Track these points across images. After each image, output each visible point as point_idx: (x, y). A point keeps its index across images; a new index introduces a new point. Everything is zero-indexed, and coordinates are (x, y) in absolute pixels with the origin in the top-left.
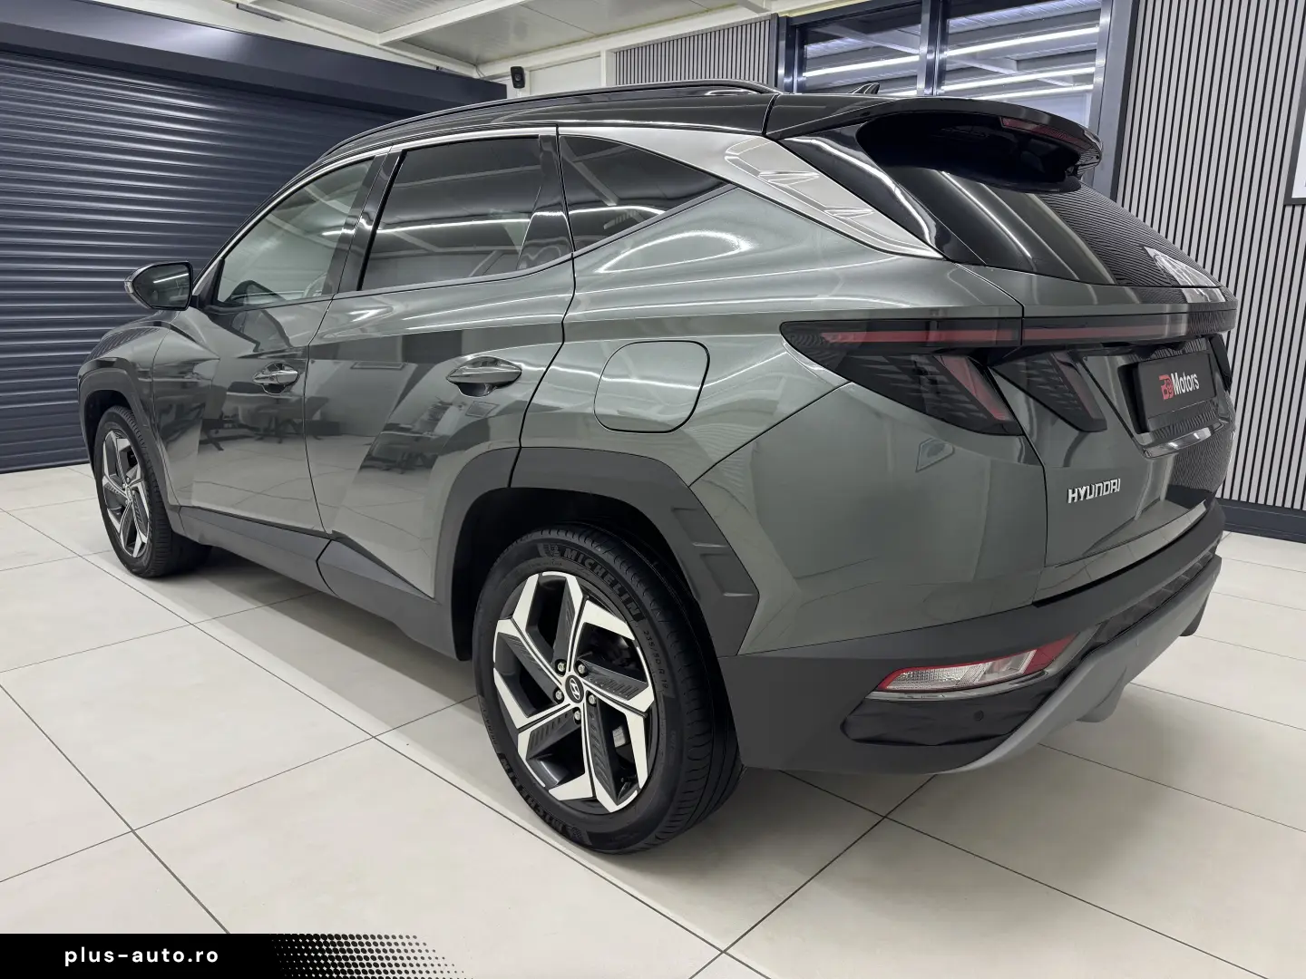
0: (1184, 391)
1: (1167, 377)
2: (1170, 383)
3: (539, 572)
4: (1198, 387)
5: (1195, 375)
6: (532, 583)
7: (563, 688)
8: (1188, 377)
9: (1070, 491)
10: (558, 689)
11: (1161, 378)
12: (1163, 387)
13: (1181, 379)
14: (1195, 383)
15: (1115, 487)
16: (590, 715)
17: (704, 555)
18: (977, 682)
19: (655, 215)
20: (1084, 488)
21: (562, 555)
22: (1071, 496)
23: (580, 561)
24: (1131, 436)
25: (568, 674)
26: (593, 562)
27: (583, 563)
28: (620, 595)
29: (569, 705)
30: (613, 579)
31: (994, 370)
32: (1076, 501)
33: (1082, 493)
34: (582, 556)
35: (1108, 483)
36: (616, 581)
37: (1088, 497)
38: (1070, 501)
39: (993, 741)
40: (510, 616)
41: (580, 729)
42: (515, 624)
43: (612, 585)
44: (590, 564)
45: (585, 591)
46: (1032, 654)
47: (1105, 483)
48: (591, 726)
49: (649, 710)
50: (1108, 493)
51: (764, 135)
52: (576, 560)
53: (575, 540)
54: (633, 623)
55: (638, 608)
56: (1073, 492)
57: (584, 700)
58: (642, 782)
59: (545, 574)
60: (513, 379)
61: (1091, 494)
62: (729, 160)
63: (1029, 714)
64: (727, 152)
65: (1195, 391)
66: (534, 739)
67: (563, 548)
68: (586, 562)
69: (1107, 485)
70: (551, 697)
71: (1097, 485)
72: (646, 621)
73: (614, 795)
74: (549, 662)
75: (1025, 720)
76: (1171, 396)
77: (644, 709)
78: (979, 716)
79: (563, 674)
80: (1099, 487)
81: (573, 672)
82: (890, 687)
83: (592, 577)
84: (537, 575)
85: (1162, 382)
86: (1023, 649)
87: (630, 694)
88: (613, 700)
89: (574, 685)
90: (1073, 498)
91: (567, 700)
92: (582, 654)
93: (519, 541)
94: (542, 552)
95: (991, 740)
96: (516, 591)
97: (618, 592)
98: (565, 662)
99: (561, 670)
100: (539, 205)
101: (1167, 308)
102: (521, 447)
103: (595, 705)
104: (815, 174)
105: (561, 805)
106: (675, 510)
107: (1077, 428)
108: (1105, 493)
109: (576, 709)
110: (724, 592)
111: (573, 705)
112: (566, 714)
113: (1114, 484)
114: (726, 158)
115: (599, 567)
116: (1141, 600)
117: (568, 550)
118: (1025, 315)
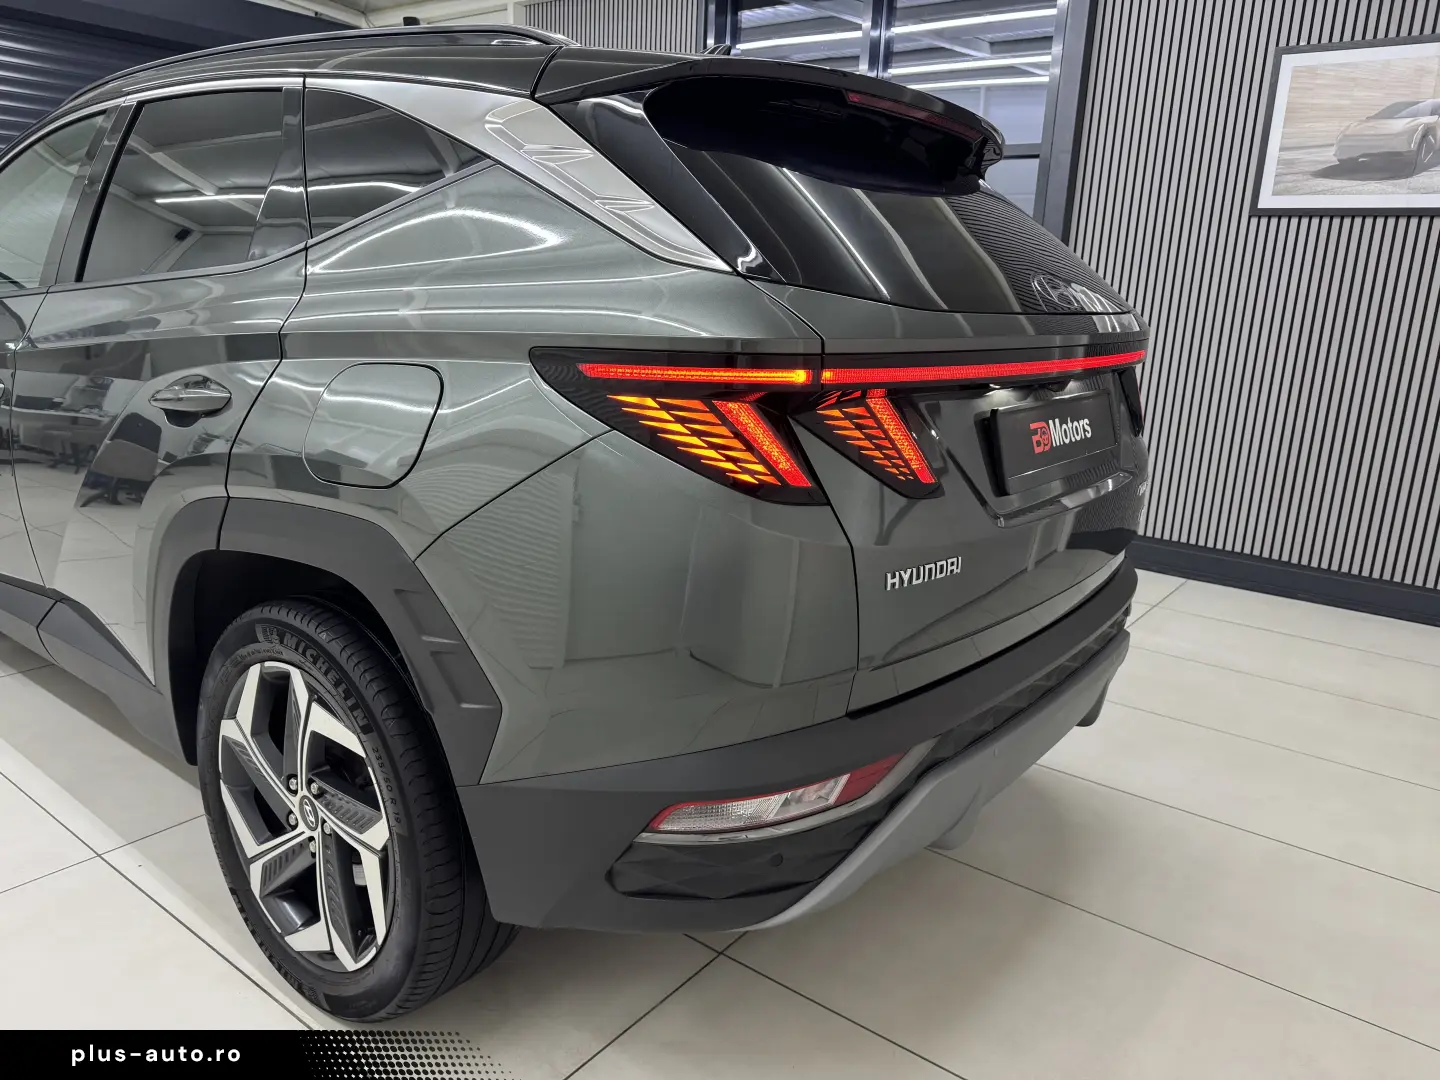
0: (1067, 441)
1: (1044, 424)
2: (1045, 432)
3: (262, 661)
4: (1089, 435)
5: (1086, 421)
6: (254, 674)
7: (296, 810)
8: (1076, 423)
9: (889, 575)
10: (291, 812)
11: (1033, 426)
12: (1035, 438)
13: (1064, 426)
14: (1085, 430)
15: (954, 567)
16: (326, 847)
17: (434, 654)
18: (771, 817)
19: (405, 193)
20: (909, 571)
21: (282, 642)
22: (890, 581)
23: (300, 650)
24: (983, 502)
25: (300, 794)
26: (315, 653)
27: (304, 654)
28: (346, 699)
29: (303, 833)
30: (338, 677)
31: (794, 419)
32: (897, 587)
33: (906, 577)
34: (303, 645)
35: (944, 563)
36: (342, 679)
37: (915, 582)
38: (889, 589)
39: (802, 888)
40: (233, 716)
41: (315, 864)
42: (239, 727)
43: (336, 685)
44: (312, 656)
45: (311, 690)
46: (844, 779)
47: (939, 564)
48: (326, 861)
49: (385, 848)
50: (943, 575)
51: (532, 97)
52: (296, 649)
53: (297, 623)
54: (361, 735)
55: (365, 717)
56: (894, 577)
57: (319, 829)
58: (380, 939)
59: (267, 664)
60: (220, 407)
61: (918, 578)
62: (491, 129)
63: (844, 854)
64: (487, 118)
65: (1085, 440)
66: (268, 873)
67: (283, 630)
68: (308, 653)
69: (942, 566)
70: (283, 821)
71: (927, 567)
72: (375, 734)
73: (353, 951)
74: (279, 777)
75: (844, 859)
76: (1047, 448)
77: (379, 847)
78: (778, 860)
79: (295, 792)
80: (930, 570)
81: (305, 792)
82: (665, 827)
83: (315, 672)
84: (258, 665)
85: (1035, 432)
86: (835, 774)
87: (363, 826)
88: (346, 833)
89: (308, 808)
90: (893, 585)
91: (302, 827)
92: (313, 769)
93: (238, 619)
94: (260, 637)
95: (800, 888)
96: (239, 683)
97: (343, 695)
98: (295, 776)
99: (293, 787)
100: (277, 176)
101: (1058, 340)
102: (229, 497)
103: (330, 835)
104: (587, 152)
105: (298, 958)
106: (398, 592)
107: (906, 496)
108: (939, 576)
109: (311, 839)
110: (460, 700)
111: (308, 833)
112: (301, 845)
113: (952, 564)
114: (487, 126)
115: (321, 660)
116: (1004, 698)
117: (288, 636)
118: (827, 351)
